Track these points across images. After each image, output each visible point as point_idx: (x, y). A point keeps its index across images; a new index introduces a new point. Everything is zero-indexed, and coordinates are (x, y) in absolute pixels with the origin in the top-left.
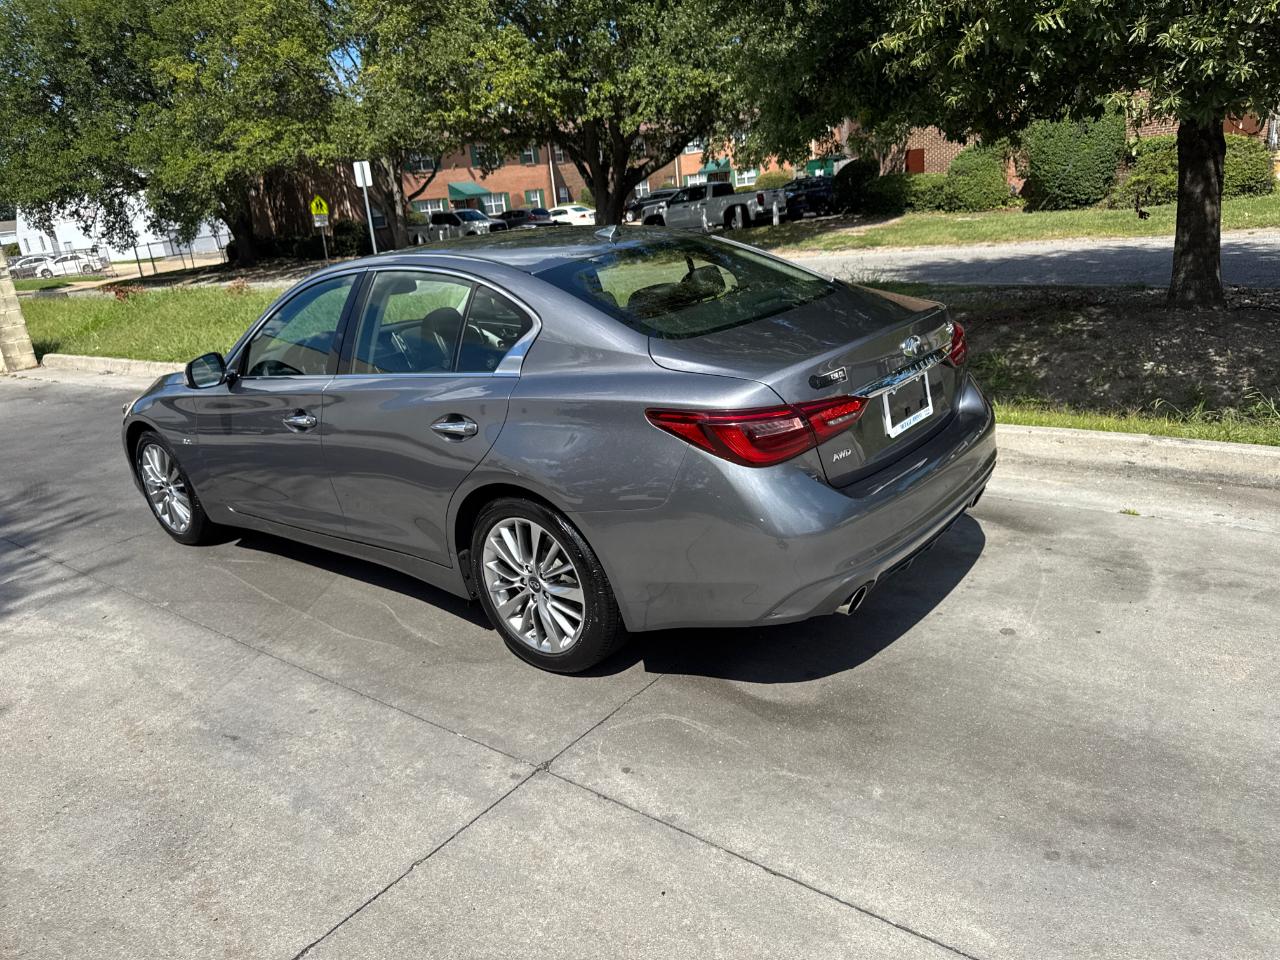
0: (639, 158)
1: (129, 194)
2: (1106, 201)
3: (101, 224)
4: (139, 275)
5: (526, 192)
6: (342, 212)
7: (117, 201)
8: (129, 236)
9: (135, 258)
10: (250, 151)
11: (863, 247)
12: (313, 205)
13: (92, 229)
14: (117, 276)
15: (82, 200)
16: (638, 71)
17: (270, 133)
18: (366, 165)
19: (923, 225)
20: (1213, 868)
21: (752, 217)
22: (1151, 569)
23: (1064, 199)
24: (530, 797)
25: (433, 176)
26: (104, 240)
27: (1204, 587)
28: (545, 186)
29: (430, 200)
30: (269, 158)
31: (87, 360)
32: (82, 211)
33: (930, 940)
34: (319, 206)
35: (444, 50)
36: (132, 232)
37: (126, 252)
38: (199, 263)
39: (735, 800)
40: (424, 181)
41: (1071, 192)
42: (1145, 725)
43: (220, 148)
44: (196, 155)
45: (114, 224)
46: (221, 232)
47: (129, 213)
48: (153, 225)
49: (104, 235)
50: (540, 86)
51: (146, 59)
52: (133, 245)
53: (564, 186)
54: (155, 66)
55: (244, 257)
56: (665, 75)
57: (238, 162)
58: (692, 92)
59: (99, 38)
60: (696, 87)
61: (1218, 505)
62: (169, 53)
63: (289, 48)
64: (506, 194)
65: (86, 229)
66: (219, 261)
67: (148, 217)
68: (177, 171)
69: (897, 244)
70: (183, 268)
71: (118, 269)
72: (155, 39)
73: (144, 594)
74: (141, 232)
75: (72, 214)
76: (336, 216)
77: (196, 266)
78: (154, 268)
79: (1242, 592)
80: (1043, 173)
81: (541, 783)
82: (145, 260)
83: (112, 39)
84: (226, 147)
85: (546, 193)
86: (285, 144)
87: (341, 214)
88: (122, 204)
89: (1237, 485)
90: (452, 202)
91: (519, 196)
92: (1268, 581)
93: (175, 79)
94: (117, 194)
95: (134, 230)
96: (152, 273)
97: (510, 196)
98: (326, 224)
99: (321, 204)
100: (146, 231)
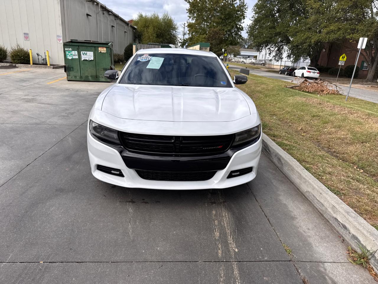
1: (286, 45)
3: (275, 53)
8: (280, 58)
9: (281, 65)
13: (271, 54)
14: (274, 69)
15: (272, 45)
26: (274, 58)
32: (271, 48)
45: (278, 53)
47: (283, 51)
48: (289, 56)
49: (274, 56)
52: (281, 60)
65: (270, 54)
67: (288, 53)
71: (275, 67)
74: (284, 58)
75: (268, 49)
88: (282, 48)
94: (283, 45)
95: (283, 56)
98: (343, 64)
99: (344, 57)
100: (286, 57)
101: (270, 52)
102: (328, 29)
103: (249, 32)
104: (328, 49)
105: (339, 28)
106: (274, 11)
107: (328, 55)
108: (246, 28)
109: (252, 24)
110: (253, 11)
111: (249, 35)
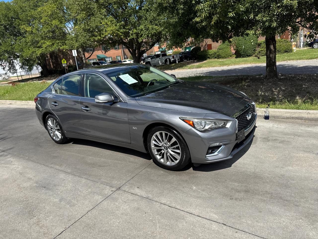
0: (143, 48)
1: (15, 60)
2: (254, 55)
3: (8, 67)
4: (18, 80)
5: (116, 56)
6: (70, 63)
7: (12, 61)
8: (15, 70)
9: (17, 76)
10: (46, 48)
11: (198, 68)
12: (63, 61)
13: (5, 68)
14: (12, 80)
15: (2, 61)
16: (142, 27)
17: (51, 43)
18: (75, 51)
19: (212, 62)
20: (265, 199)
21: (172, 62)
22: (257, 137)
23: (245, 55)
24: (115, 195)
25: (93, 53)
26: (9, 71)
27: (269, 141)
28: (121, 55)
29: (92, 59)
30: (51, 49)
31: (5, 101)
32: (2, 64)
33: (204, 218)
34: (64, 61)
35: (94, 22)
36: (16, 69)
37: (14, 74)
38: (33, 76)
39: (163, 192)
40: (90, 54)
41: (246, 53)
42: (253, 170)
43: (38, 47)
44: (32, 49)
45: (11, 67)
46: (39, 68)
47: (15, 64)
48: (21, 67)
50: (118, 31)
51: (19, 25)
52: (16, 72)
53: (126, 55)
54: (21, 27)
55: (45, 74)
56: (149, 27)
57: (43, 51)
58: (155, 31)
59: (6, 21)
60: (156, 30)
61: (273, 123)
62: (24, 24)
63: (55, 22)
64: (111, 57)
66: (39, 76)
67: (20, 65)
68: (27, 53)
69: (206, 67)
70: (29, 78)
71: (12, 78)
72: (21, 21)
73: (21, 156)
74: (18, 69)
76: (68, 64)
77: (33, 77)
78: (22, 78)
79: (277, 141)
80: (239, 49)
81: (118, 192)
82: (19, 76)
83: (9, 21)
84: (40, 47)
85: (121, 57)
86: (55, 46)
87: (69, 63)
88: (13, 62)
89: (278, 118)
90: (98, 59)
91: (114, 58)
92: (283, 139)
93: (26, 30)
94: (12, 60)
95: (16, 68)
96: (21, 79)
97: (112, 57)
98: (66, 65)
100: (19, 69)
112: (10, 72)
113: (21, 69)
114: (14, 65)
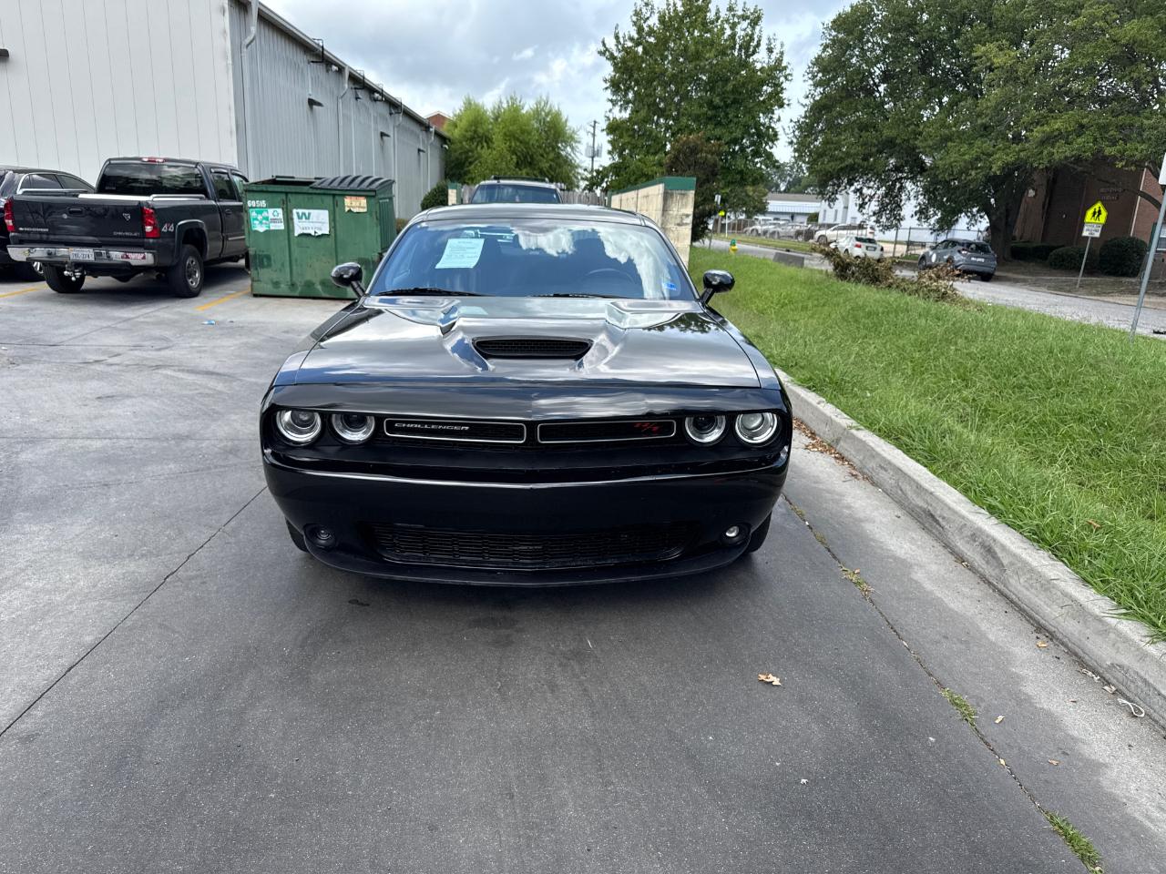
1: (912, 179)
3: (877, 203)
4: (893, 255)
7: (898, 185)
8: (895, 218)
9: (898, 239)
10: (1041, 143)
13: (866, 207)
15: (869, 180)
26: (874, 218)
32: (865, 191)
34: (1097, 214)
36: (900, 215)
37: (887, 232)
45: (888, 204)
47: (904, 197)
48: (920, 211)
49: (874, 214)
52: (896, 226)
54: (977, 51)
57: (1023, 154)
62: (997, 40)
65: (862, 206)
67: (919, 204)
74: (908, 217)
75: (856, 191)
78: (908, 250)
82: (901, 243)
88: (902, 188)
93: (992, 64)
94: (901, 178)
95: (902, 213)
96: (904, 255)
98: (1097, 235)
99: (1100, 212)
100: (912, 216)
101: (863, 200)
102: (1046, 128)
103: (795, 140)
104: (1043, 192)
105: (1082, 126)
106: (873, 79)
107: (1043, 208)
108: (787, 131)
109: (806, 117)
110: (806, 78)
111: (795, 150)
112: (877, 221)
113: (918, 219)
114: (901, 201)
